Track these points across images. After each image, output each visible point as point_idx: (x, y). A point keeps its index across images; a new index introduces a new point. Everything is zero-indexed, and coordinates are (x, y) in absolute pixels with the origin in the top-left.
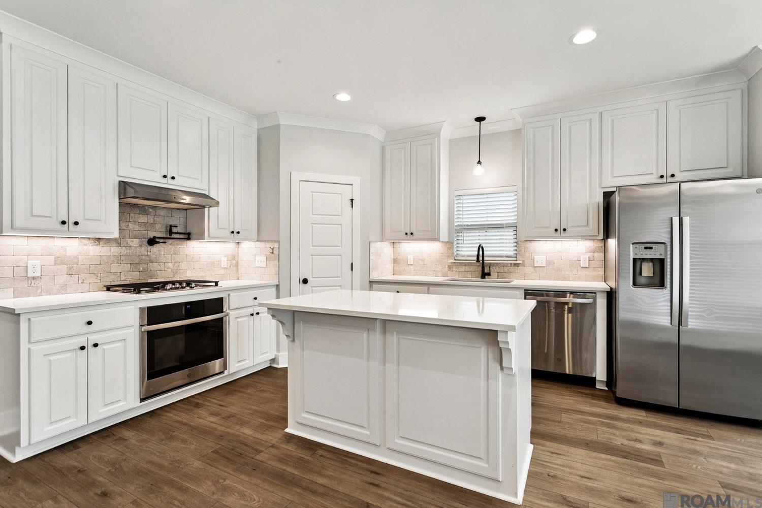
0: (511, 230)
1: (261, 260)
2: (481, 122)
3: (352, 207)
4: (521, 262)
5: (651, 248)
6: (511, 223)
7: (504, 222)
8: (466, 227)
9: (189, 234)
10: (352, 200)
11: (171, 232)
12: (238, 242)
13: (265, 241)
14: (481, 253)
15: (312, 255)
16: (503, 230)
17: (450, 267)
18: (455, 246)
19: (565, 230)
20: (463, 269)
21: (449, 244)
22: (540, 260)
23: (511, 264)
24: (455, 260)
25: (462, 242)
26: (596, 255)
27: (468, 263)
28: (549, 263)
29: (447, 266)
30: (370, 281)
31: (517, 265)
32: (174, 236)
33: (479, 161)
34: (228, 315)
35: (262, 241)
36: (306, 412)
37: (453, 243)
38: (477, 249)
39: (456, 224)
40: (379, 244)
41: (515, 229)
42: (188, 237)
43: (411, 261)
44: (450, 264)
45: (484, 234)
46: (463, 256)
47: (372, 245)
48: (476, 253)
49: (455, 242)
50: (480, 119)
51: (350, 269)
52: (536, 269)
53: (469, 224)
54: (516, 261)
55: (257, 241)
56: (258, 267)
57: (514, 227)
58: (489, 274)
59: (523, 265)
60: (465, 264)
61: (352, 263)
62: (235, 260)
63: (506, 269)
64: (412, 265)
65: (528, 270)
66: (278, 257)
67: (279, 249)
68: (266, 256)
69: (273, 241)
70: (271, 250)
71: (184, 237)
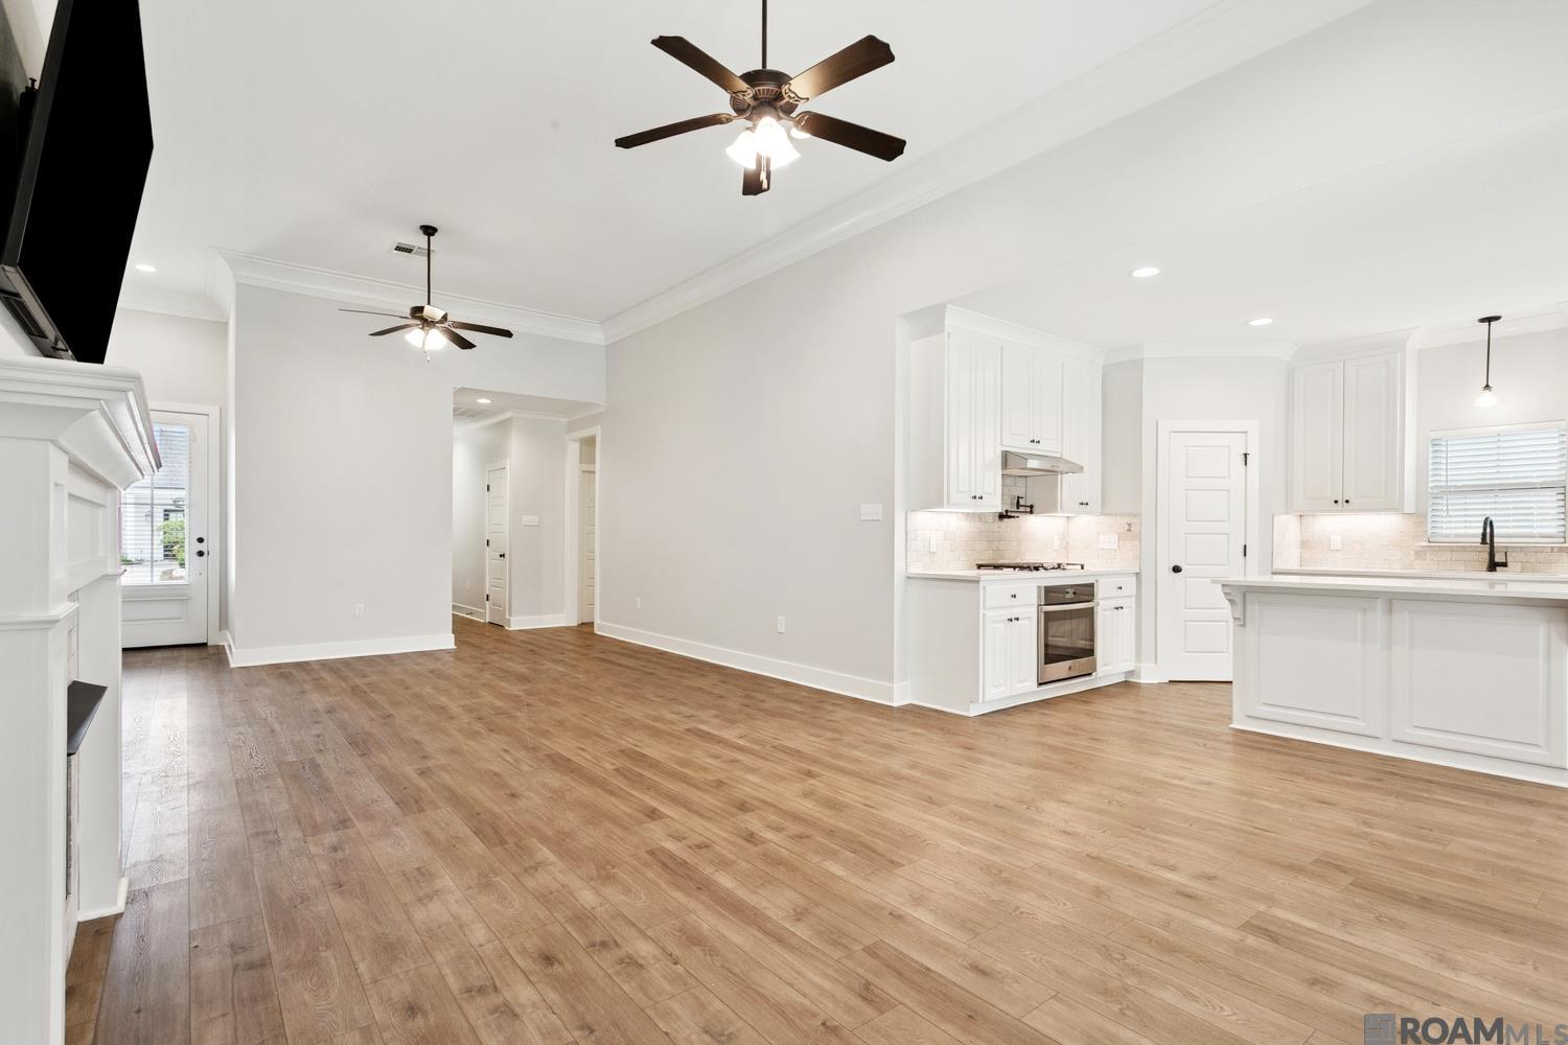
0: (1555, 492)
1: (1110, 541)
2: (1492, 324)
3: (1246, 464)
6: (1553, 482)
8: (1453, 489)
9: (1031, 507)
10: (1246, 455)
11: (1018, 505)
12: (1068, 517)
13: (1116, 515)
14: (1488, 531)
15: (1187, 534)
17: (1419, 554)
18: (1430, 520)
20: (1447, 555)
21: (1419, 517)
24: (1430, 542)
25: (1445, 514)
27: (1461, 547)
29: (1412, 552)
30: (1272, 573)
32: (1022, 509)
33: (1487, 386)
34: (1098, 604)
35: (1110, 515)
37: (1426, 516)
38: (1480, 525)
39: (1431, 485)
40: (1284, 518)
41: (1561, 491)
42: (1031, 509)
43: (1336, 545)
44: (1420, 549)
46: (1445, 536)
47: (1276, 519)
48: (1480, 530)
49: (1430, 514)
50: (1490, 320)
51: (1242, 553)
53: (1459, 484)
54: (1565, 543)
55: (1102, 514)
56: (1103, 549)
57: (1558, 488)
58: (1503, 565)
60: (1452, 550)
61: (1245, 546)
62: (1065, 539)
63: (1542, 555)
64: (1339, 550)
66: (1139, 537)
67: (1141, 524)
68: (1118, 534)
69: (1129, 515)
70: (1127, 527)
71: (1028, 510)
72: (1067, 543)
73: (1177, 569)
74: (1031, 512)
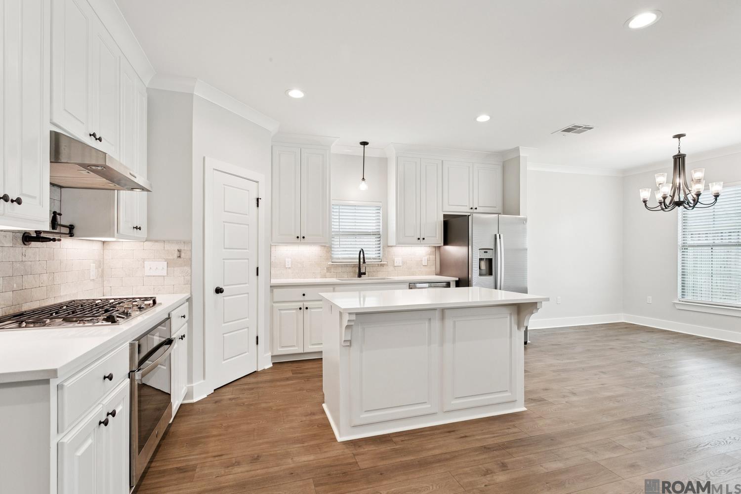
0: (374, 237)
1: (157, 267)
2: (365, 146)
3: (258, 206)
4: (386, 263)
5: (487, 252)
6: (375, 232)
7: (370, 231)
8: (342, 233)
9: (72, 227)
10: (258, 199)
11: (54, 224)
12: (104, 242)
13: (164, 241)
14: (362, 256)
15: (224, 259)
16: (371, 237)
17: (328, 269)
18: (332, 250)
19: (424, 239)
20: (340, 270)
21: (327, 248)
22: (398, 261)
23: (378, 264)
24: (332, 262)
25: (338, 246)
26: (431, 256)
27: (344, 265)
28: (404, 263)
29: (325, 268)
30: (271, 286)
31: (382, 265)
32: (59, 229)
33: (363, 179)
35: (157, 241)
36: (366, 411)
37: (331, 248)
38: (358, 253)
39: (332, 230)
41: (379, 236)
42: (71, 231)
43: (288, 265)
44: (328, 266)
45: (354, 240)
46: (339, 259)
48: (358, 256)
50: (364, 144)
51: (256, 274)
52: (396, 268)
53: (344, 230)
54: (381, 262)
55: (147, 241)
56: (149, 276)
57: (377, 234)
58: (364, 274)
59: (387, 265)
60: (342, 266)
61: (258, 268)
62: (100, 268)
63: (375, 269)
64: (290, 268)
65: (390, 268)
66: (189, 262)
67: (191, 250)
68: (166, 260)
69: (178, 242)
70: (176, 254)
71: (67, 230)
72: (103, 271)
73: (219, 291)
74: (71, 234)
